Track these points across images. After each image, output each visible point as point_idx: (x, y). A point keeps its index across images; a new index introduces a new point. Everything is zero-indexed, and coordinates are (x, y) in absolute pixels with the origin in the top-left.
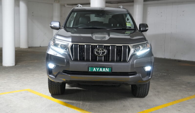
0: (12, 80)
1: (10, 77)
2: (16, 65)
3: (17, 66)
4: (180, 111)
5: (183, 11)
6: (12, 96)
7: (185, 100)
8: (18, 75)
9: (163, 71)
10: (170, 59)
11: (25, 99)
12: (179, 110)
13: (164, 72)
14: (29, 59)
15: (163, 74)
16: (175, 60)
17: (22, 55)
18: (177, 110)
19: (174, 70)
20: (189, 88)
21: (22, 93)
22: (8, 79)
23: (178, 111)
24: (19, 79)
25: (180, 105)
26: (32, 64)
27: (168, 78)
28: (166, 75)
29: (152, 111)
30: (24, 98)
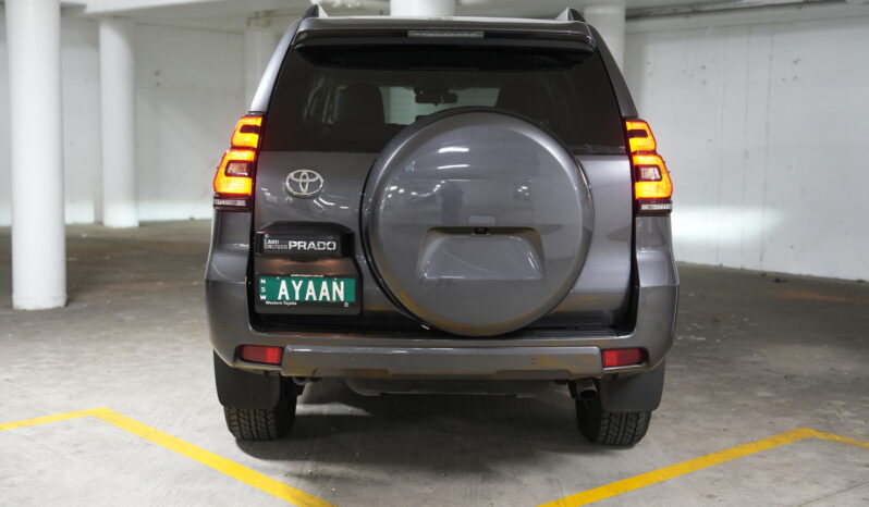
0: (42, 369)
1: (36, 359)
2: (68, 302)
3: (73, 306)
4: (716, 497)
5: (796, 62)
6: (29, 439)
7: (750, 450)
8: (72, 347)
9: (695, 324)
10: (742, 269)
11: (80, 452)
12: (711, 493)
13: (700, 327)
14: (132, 276)
15: (692, 337)
16: (764, 275)
17: (108, 258)
18: (702, 495)
19: (746, 319)
20: (782, 401)
21: (70, 427)
22: (25, 365)
23: (705, 499)
24: (73, 364)
25: (720, 471)
26: (140, 298)
27: (705, 358)
28: (701, 343)
29: (593, 501)
30: (76, 445)
